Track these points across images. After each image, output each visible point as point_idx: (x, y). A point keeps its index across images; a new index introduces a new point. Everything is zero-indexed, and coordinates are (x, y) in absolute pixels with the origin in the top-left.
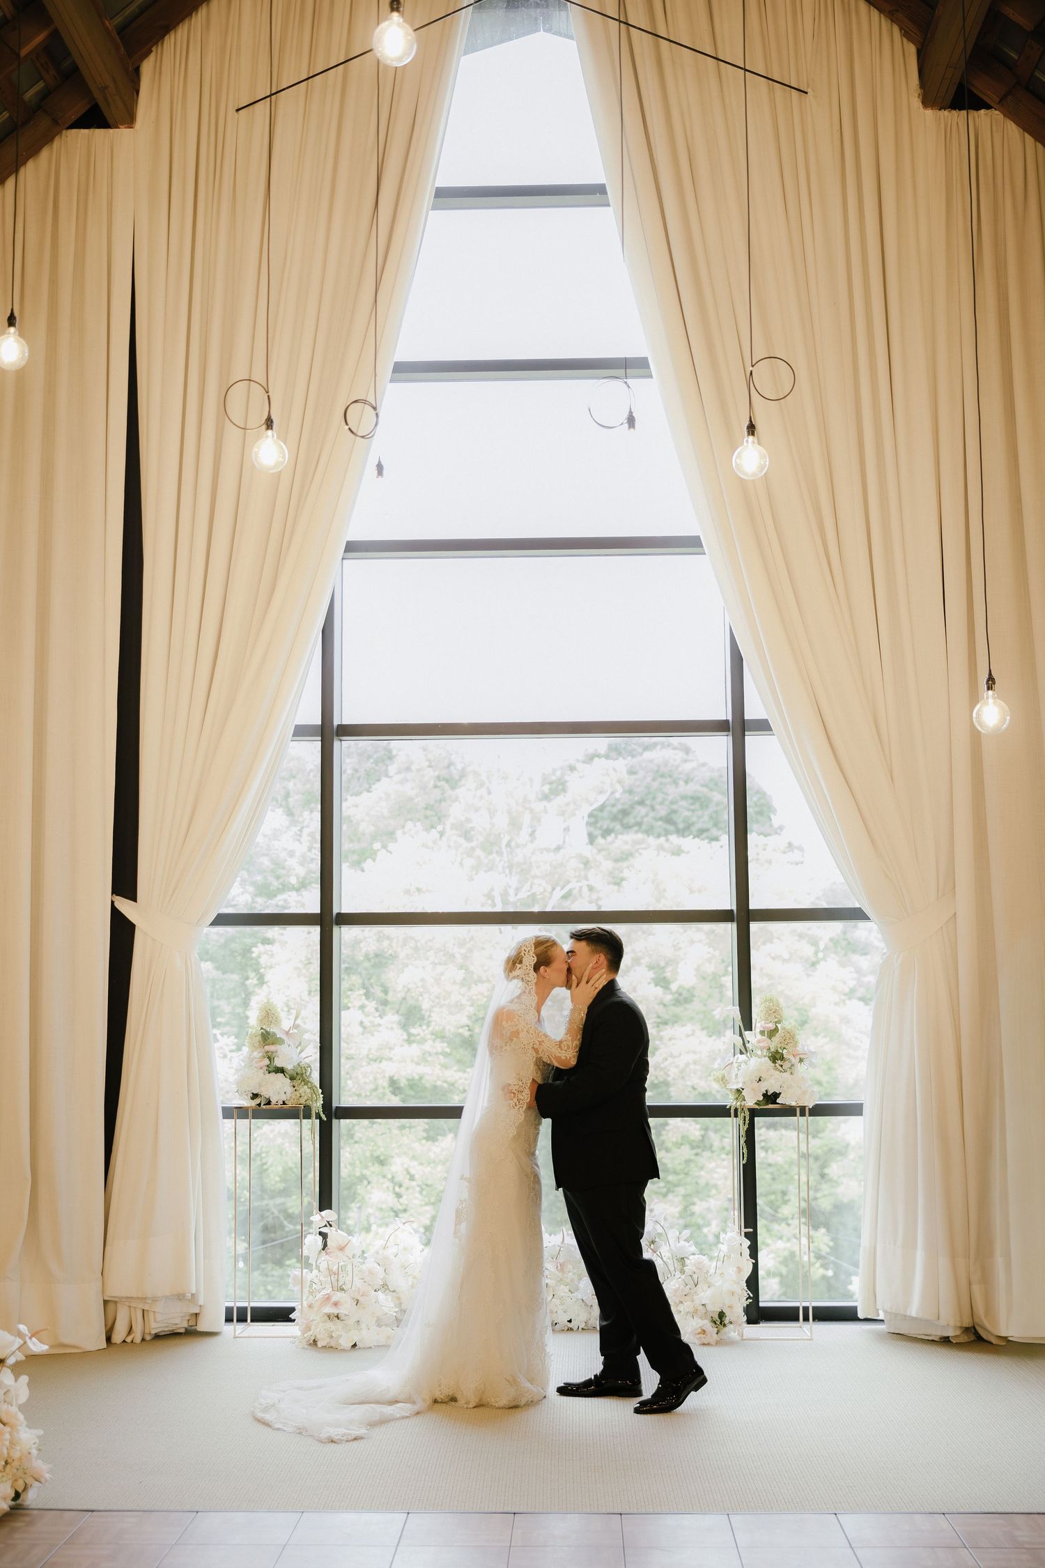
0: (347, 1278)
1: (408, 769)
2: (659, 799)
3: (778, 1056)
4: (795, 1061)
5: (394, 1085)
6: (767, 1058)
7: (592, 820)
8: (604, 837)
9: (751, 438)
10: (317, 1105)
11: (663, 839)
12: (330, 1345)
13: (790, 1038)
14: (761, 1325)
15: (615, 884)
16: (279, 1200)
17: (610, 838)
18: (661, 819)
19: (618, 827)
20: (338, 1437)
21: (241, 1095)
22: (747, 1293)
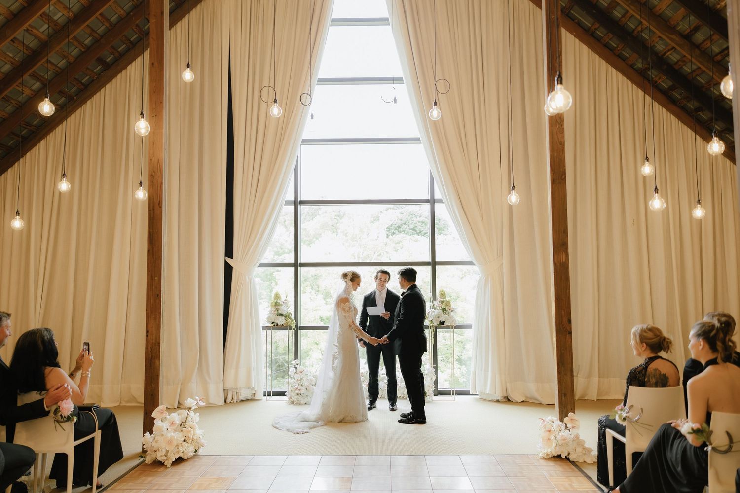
0: (304, 382)
1: (326, 213)
2: (411, 223)
3: (444, 310)
4: (450, 311)
5: (321, 319)
6: (441, 310)
7: (388, 230)
8: (392, 235)
9: (435, 106)
10: (293, 326)
11: (412, 236)
12: (298, 403)
13: (448, 303)
14: (439, 396)
15: (396, 251)
16: (283, 357)
17: (394, 236)
18: (411, 229)
19: (397, 232)
21: (268, 322)
22: (434, 386)
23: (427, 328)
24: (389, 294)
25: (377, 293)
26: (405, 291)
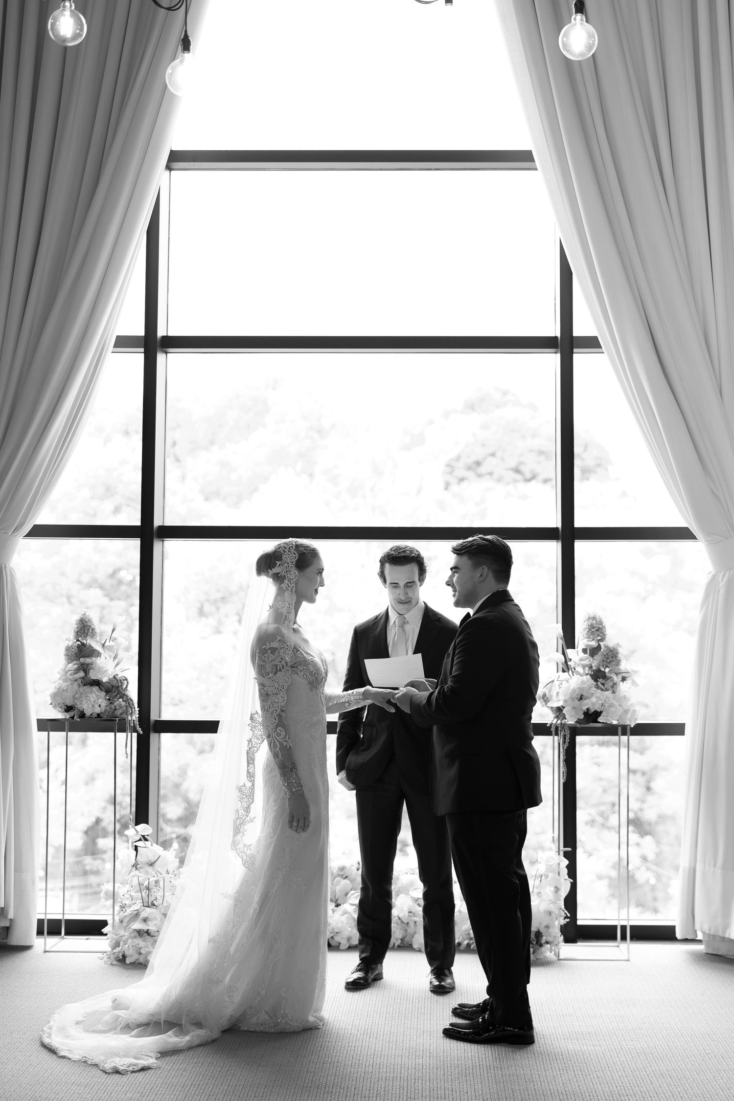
0: (158, 894)
2: (509, 452)
3: (600, 674)
4: (616, 679)
6: (589, 677)
7: (449, 469)
8: (458, 484)
9: (579, 16)
10: (135, 718)
11: (512, 485)
12: (139, 961)
13: (612, 657)
14: (579, 944)
17: (464, 484)
18: (510, 469)
19: (471, 475)
20: (123, 1068)
21: (55, 707)
22: (564, 912)
23: (543, 730)
24: (431, 619)
25: (393, 616)
26: (472, 613)
